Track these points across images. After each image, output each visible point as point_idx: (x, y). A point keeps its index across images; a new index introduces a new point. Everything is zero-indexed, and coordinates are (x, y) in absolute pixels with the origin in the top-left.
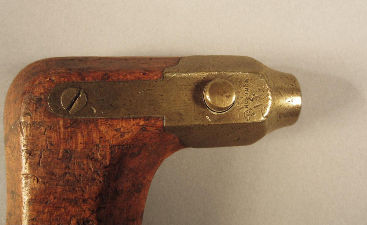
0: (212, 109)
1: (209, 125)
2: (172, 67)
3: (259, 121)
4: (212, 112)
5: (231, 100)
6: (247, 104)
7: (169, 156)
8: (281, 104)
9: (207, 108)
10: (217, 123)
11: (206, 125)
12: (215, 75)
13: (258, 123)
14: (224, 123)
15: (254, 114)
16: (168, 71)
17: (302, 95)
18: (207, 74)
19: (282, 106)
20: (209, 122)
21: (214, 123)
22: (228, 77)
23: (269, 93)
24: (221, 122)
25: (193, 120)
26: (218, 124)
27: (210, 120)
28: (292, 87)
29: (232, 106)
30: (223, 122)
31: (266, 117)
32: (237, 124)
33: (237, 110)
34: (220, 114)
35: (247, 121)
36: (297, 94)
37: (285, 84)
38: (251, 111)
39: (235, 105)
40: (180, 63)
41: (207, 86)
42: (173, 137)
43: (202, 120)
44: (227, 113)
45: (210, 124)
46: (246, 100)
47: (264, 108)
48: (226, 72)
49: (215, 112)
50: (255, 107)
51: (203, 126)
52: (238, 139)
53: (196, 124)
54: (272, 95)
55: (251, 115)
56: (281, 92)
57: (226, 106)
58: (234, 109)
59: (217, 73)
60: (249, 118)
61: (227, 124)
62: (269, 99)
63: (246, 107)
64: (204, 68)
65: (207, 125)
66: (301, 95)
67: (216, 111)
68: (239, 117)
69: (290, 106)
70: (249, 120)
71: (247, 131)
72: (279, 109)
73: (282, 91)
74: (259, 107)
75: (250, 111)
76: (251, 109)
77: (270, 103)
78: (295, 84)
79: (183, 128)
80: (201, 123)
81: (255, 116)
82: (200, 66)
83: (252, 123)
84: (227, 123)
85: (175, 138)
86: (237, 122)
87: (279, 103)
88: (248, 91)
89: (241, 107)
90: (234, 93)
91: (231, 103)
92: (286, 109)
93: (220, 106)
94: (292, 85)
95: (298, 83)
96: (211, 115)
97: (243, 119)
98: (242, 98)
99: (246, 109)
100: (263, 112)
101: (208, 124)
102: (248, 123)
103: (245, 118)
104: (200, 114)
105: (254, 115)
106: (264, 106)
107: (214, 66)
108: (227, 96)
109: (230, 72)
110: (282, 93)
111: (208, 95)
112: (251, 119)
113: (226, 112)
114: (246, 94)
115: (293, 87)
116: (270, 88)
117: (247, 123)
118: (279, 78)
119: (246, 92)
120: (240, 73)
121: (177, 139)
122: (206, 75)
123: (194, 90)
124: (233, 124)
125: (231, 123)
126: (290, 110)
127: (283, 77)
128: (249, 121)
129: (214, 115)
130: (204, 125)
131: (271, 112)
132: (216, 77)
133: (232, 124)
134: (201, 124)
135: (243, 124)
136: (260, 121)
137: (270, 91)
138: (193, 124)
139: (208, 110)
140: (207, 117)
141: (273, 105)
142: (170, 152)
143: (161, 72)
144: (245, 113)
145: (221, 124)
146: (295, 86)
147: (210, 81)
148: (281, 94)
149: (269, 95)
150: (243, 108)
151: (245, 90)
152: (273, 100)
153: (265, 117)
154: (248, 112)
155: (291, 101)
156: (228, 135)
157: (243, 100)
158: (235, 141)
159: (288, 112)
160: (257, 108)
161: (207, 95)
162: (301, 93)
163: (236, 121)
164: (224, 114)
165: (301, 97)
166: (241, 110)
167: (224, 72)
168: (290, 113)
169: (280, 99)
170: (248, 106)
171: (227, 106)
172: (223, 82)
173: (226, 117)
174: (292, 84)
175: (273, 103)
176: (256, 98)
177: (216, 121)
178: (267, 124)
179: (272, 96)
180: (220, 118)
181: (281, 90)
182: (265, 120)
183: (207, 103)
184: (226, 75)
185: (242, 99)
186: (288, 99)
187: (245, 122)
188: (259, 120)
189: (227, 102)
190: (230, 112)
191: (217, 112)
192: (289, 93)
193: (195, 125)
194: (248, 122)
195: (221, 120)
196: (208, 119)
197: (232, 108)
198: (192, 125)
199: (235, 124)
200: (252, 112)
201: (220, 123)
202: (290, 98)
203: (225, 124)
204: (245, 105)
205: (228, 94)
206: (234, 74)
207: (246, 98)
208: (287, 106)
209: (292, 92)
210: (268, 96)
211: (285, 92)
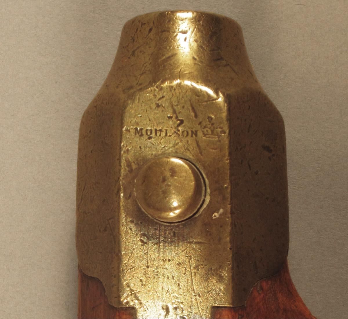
0: (199, 206)
1: (232, 213)
2: (106, 289)
3: (225, 108)
4: (205, 206)
5: (180, 166)
6: (190, 133)
7: (304, 305)
8: (191, 58)
9: (197, 216)
10: (228, 196)
11: (232, 218)
12: (126, 198)
13: (229, 110)
14: (228, 181)
15: (210, 119)
16: (116, 297)
17: (172, 10)
18: (123, 215)
19: (195, 57)
20: (224, 213)
21: (229, 203)
22: (131, 171)
23: (166, 84)
24: (227, 188)
25: (220, 246)
26: (231, 193)
27: (221, 211)
28: (153, 31)
29: (193, 164)
30: (225, 183)
31: (216, 92)
32: (230, 154)
33: (201, 153)
34: (208, 190)
35: (225, 133)
36: (170, 21)
37: (147, 47)
38: (204, 124)
39: (190, 158)
40: (95, 276)
41: (150, 217)
42: (258, 291)
43: (221, 226)
44: (207, 175)
45: (229, 210)
46: (181, 135)
47: (198, 96)
48: (120, 173)
49: (204, 201)
50: (196, 116)
51: (234, 225)
52: (268, 149)
53: (228, 239)
54: (172, 78)
55: (213, 124)
56: (164, 57)
57: (192, 178)
58: (199, 160)
59: (122, 195)
60: (220, 128)
61: (231, 175)
62: (179, 85)
63: (196, 135)
64: (110, 221)
65: (232, 216)
66: (173, 12)
67: (203, 198)
68: (216, 149)
69: (196, 38)
70: (222, 128)
71: (249, 132)
72: (201, 62)
73: (163, 55)
74: (195, 108)
75: (205, 127)
76: (200, 123)
77: (188, 83)
78: (148, 23)
79: (238, 266)
80: (228, 228)
81: (215, 116)
82: (105, 229)
83: (230, 123)
84: (228, 175)
85: (262, 288)
86: (227, 154)
87: (189, 62)
88: (161, 131)
89: (195, 145)
90: (165, 159)
91: (186, 166)
92: (201, 47)
93: (192, 190)
94: (150, 30)
95: (147, 15)
96: (212, 209)
97: (220, 141)
98: (176, 142)
99: (200, 134)
100: (206, 99)
101: (230, 215)
102: (230, 131)
103: (219, 136)
104: (208, 232)
105: (212, 118)
106: (195, 96)
107: (104, 200)
108: (172, 176)
109: (120, 166)
110: (167, 56)
111: (168, 213)
112: (221, 125)
113: (205, 176)
114: (168, 134)
115: (153, 29)
116: (155, 82)
117: (229, 134)
118: (132, 58)
119: (163, 134)
120: (123, 146)
121: (264, 284)
122: (126, 216)
123: (157, 244)
124: (230, 163)
125: (228, 167)
126: (204, 36)
127: (132, 50)
128: (226, 129)
129: (210, 202)
130: (232, 224)
131: (207, 82)
132: (130, 196)
133: (231, 165)
134: (230, 228)
135: (230, 142)
136: (226, 105)
137: (163, 82)
138: (229, 246)
139: (201, 215)
140: (215, 216)
141: (192, 77)
142: (295, 301)
143: (118, 314)
144: (207, 136)
145: (229, 187)
146: (151, 25)
147: (139, 209)
148: (169, 57)
149: (171, 85)
150: (196, 141)
151: (160, 135)
152: (181, 76)
153: (217, 94)
154: (207, 131)
155: (184, 36)
156: (257, 173)
157: (181, 141)
158: (273, 155)
159: (209, 41)
160: (198, 112)
161: (168, 215)
162: (168, 12)
163: (224, 156)
164: (209, 182)
165: (177, 11)
166: (201, 144)
167: (121, 178)
168: (211, 37)
169: (181, 61)
170: (194, 130)
171: (192, 175)
172: (143, 183)
173: (214, 177)
174: (148, 29)
175: (188, 76)
176: (177, 112)
177: (224, 198)
178: (232, 91)
179: (174, 79)
180: (217, 190)
181: (161, 58)
182: (223, 94)
183: (186, 215)
184: (126, 176)
185: (178, 143)
186: (179, 41)
187: (228, 137)
188: (223, 107)
189: (184, 174)
190: (205, 168)
191: (205, 196)
192: (167, 38)
193: (232, 241)
194: (227, 132)
195: (222, 187)
196: (220, 215)
197: (197, 165)
198: (230, 249)
199: (230, 159)
200: (206, 122)
201: (229, 191)
202: (178, 37)
203: (231, 181)
204: (192, 136)
205: (168, 174)
206: (124, 158)
207: (177, 134)
208: (195, 45)
209: (164, 31)
210: (172, 87)
211: (166, 48)
